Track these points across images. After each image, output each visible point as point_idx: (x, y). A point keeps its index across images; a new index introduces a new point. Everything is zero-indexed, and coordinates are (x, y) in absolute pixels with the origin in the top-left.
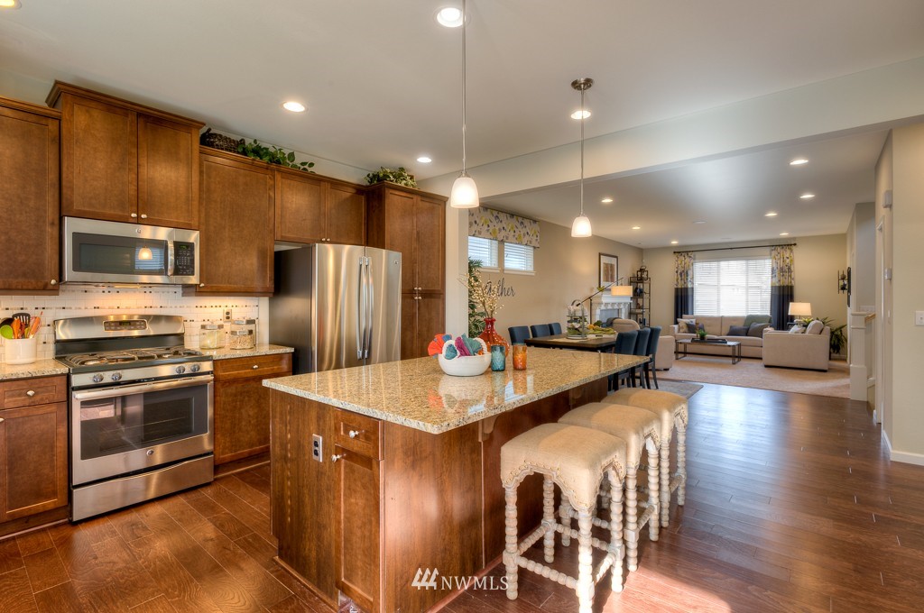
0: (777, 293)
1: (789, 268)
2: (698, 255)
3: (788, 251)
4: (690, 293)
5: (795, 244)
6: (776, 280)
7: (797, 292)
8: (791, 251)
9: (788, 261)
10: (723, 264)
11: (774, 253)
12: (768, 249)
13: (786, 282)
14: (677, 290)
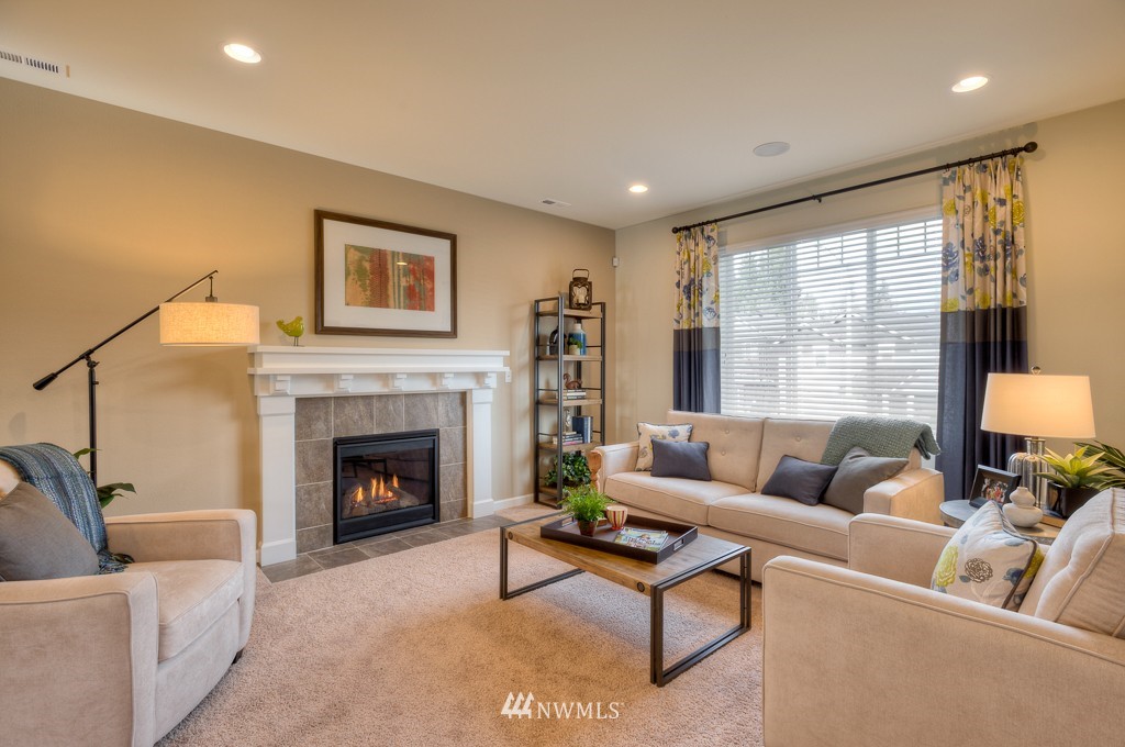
0: (961, 337)
1: (1009, 243)
2: (732, 230)
3: (1004, 177)
4: (708, 345)
5: (1031, 147)
6: (957, 290)
7: (1041, 334)
8: (1017, 172)
9: (1002, 213)
10: (805, 250)
11: (953, 190)
12: (931, 184)
13: (994, 295)
14: (678, 334)
